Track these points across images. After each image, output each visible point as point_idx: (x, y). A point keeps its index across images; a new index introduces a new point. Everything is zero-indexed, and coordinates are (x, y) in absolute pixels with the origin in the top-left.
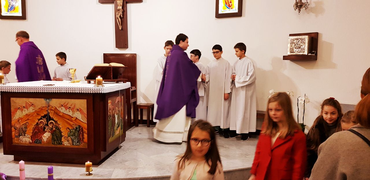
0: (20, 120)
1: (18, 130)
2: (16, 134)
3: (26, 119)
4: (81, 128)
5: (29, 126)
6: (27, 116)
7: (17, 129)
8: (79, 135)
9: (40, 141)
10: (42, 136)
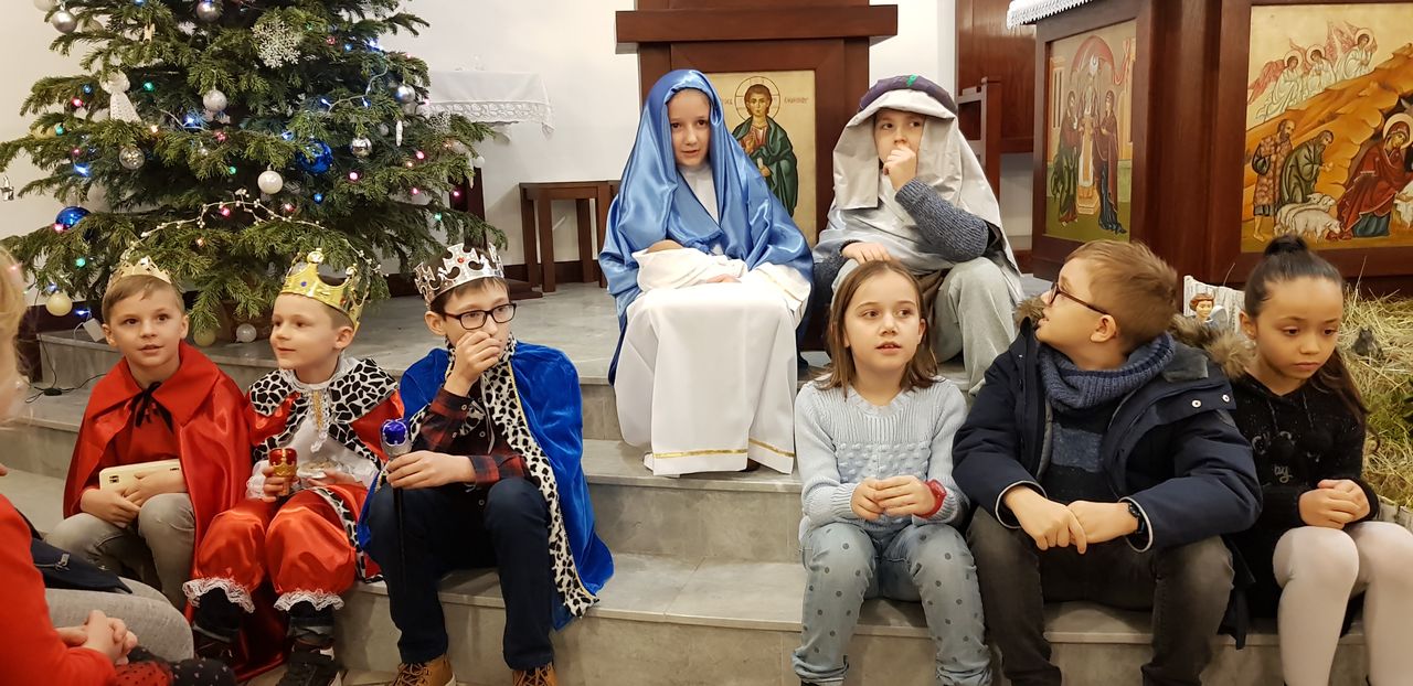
0: (1291, 125)
1: (1274, 178)
2: (1263, 197)
3: (1320, 118)
5: (1334, 152)
6: (1328, 97)
7: (1271, 173)
9: (1384, 220)
10: (1393, 198)
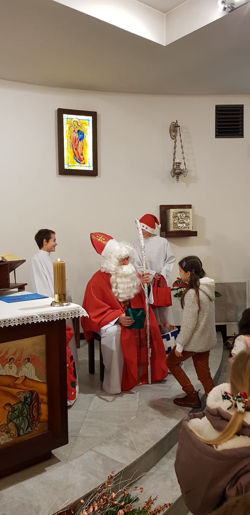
4: (34, 396)
8: (30, 413)
